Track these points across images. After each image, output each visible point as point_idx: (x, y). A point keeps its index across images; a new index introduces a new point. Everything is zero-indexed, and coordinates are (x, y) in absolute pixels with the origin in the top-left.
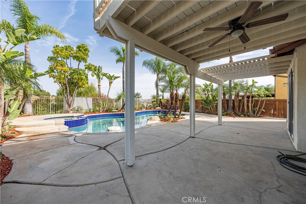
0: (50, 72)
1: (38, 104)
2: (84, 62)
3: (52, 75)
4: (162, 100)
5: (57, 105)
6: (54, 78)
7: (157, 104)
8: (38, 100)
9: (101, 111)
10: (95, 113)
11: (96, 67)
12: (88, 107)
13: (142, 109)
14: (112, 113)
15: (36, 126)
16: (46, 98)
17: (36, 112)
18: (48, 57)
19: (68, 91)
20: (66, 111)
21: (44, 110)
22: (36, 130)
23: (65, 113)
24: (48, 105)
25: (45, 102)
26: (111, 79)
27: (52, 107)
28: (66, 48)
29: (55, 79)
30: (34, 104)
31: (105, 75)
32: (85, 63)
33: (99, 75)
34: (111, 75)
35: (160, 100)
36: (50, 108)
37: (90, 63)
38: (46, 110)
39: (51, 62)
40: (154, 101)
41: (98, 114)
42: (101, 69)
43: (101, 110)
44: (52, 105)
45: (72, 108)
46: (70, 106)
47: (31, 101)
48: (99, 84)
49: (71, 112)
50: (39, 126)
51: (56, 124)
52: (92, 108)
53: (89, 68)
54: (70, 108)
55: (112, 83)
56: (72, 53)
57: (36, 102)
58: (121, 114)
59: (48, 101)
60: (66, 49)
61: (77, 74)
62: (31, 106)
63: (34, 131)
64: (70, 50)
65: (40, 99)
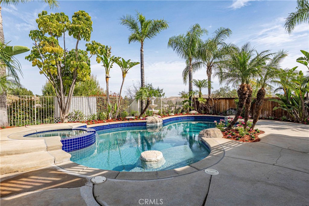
0: (34, 58)
1: (17, 108)
2: (84, 40)
3: (36, 61)
4: (199, 100)
5: (45, 109)
6: (40, 66)
7: (190, 105)
8: (17, 102)
9: (111, 119)
10: (102, 121)
11: (103, 47)
12: (91, 112)
13: (170, 114)
14: (127, 121)
15: (12, 154)
16: (28, 98)
17: (14, 121)
18: (31, 32)
19: (62, 87)
20: (59, 119)
21: (26, 118)
22: (11, 166)
23: (57, 122)
24: (31, 110)
25: (27, 105)
26: (126, 67)
27: (37, 113)
28: (58, 17)
29: (42, 69)
30: (11, 109)
31: (115, 60)
32: (87, 40)
33: (107, 60)
34: (126, 61)
35: (197, 99)
36: (34, 114)
37: (94, 41)
38: (29, 117)
39: (35, 40)
40: (186, 101)
41: (107, 124)
42: (109, 50)
43: (111, 116)
44: (37, 109)
45: (68, 114)
46: (64, 111)
47: (7, 104)
48: (107, 75)
49: (66, 120)
50: (17, 154)
51: (48, 149)
52: (96, 113)
53: (92, 49)
54: (65, 114)
55: (126, 72)
56: (67, 24)
57: (14, 105)
58: (142, 122)
59: (32, 102)
60: (58, 20)
61: (76, 59)
62: (6, 112)
63: (8, 168)
64: (64, 20)
65: (20, 100)
